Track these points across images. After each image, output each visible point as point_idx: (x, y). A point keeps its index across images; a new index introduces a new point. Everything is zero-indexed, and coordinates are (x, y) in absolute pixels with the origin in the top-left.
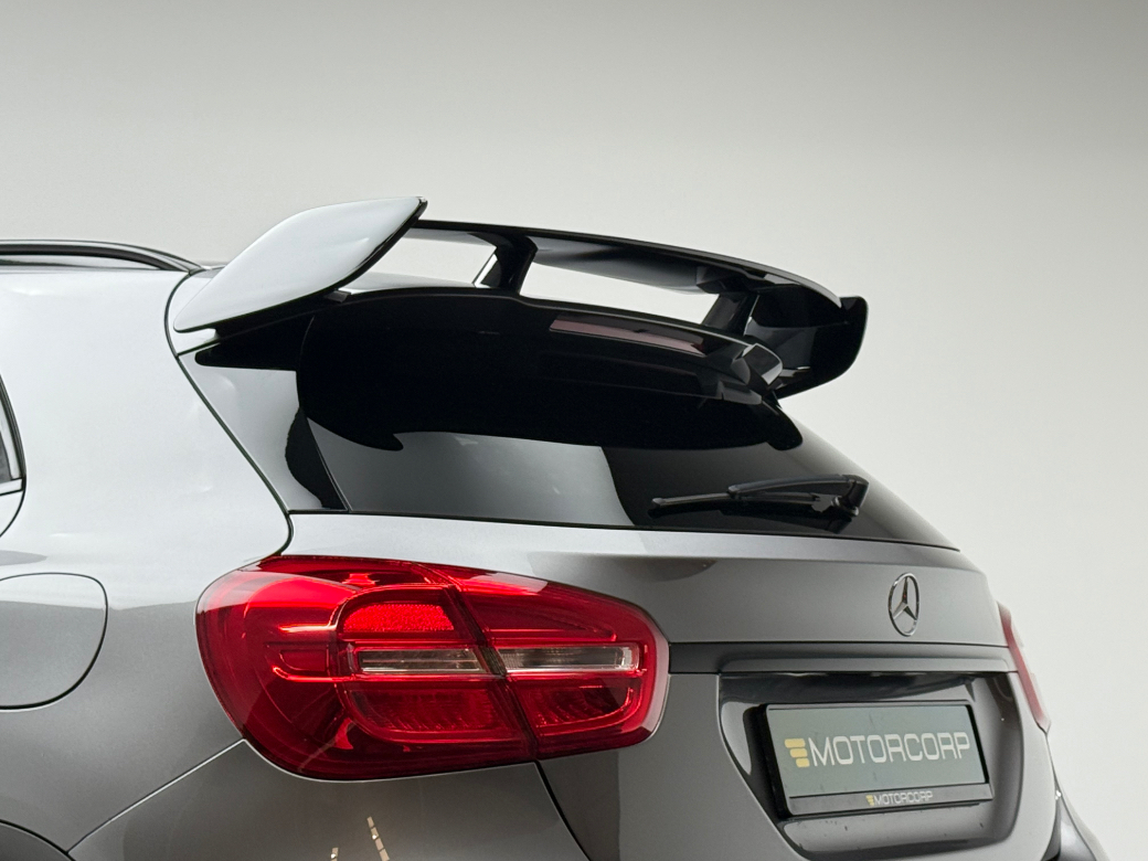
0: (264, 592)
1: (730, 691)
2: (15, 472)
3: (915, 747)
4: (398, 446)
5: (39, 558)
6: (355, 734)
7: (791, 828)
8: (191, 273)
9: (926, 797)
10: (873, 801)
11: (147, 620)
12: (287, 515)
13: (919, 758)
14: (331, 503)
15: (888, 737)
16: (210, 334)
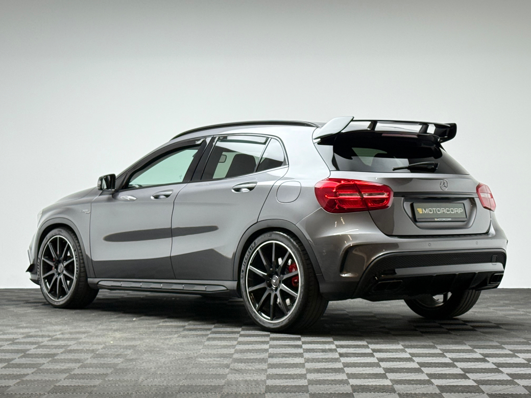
0: (325, 184)
1: (406, 200)
2: (287, 163)
3: (448, 211)
4: (352, 159)
5: (294, 179)
6: (338, 206)
7: (418, 224)
8: (317, 127)
9: (450, 219)
10: (436, 220)
11: (307, 189)
12: (330, 171)
13: (449, 213)
14: (338, 169)
15: (442, 209)
16: (319, 139)
